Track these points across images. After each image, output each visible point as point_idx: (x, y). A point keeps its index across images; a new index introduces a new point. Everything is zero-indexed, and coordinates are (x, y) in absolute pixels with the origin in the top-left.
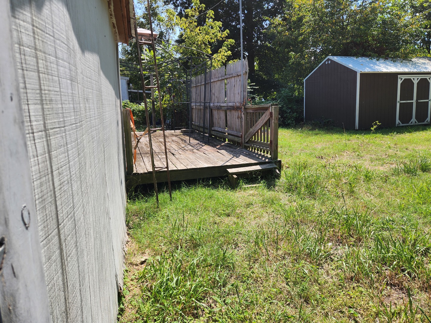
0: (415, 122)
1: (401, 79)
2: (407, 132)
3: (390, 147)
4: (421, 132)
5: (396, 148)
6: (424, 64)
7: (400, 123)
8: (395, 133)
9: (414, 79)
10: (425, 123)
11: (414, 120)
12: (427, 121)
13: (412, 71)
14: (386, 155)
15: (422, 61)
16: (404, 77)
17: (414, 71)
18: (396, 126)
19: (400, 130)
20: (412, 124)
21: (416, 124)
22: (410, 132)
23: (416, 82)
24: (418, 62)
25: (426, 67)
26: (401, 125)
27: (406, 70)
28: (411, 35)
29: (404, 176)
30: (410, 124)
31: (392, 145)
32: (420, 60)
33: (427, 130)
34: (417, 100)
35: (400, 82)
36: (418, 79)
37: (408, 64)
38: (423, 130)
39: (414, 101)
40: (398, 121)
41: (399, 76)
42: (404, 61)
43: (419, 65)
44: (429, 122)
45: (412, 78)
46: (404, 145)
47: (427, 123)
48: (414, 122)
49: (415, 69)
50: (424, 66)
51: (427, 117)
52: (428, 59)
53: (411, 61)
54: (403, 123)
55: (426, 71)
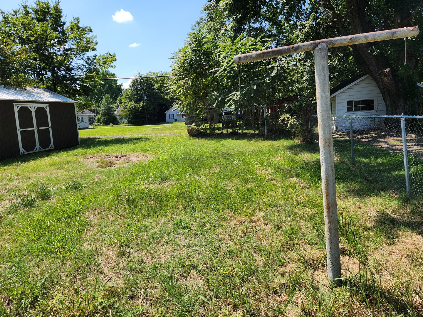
0: (40, 149)
1: (18, 107)
2: (32, 160)
3: (11, 180)
4: (46, 158)
5: (19, 179)
6: (39, 93)
7: (24, 151)
8: (19, 162)
9: (31, 107)
10: (50, 148)
11: (38, 146)
12: (51, 147)
13: (27, 99)
14: (6, 189)
15: (36, 90)
16: (20, 105)
17: (29, 99)
18: (21, 154)
19: (25, 158)
20: (37, 151)
21: (41, 150)
22: (34, 159)
23: (33, 110)
24: (33, 91)
25: (41, 97)
26: (26, 153)
27: (21, 98)
28: (21, 65)
29: (21, 211)
30: (35, 151)
31: (14, 177)
32: (35, 90)
33: (51, 155)
34: (38, 127)
35: (16, 110)
36: (35, 107)
37: (23, 92)
38: (47, 156)
39: (35, 128)
40: (21, 149)
41: (14, 104)
42: (17, 89)
43: (34, 94)
44: (53, 148)
45: (29, 106)
46: (27, 174)
47: (51, 148)
48: (38, 149)
49: (30, 98)
50: (39, 96)
51: (50, 143)
52: (43, 90)
53: (26, 89)
54: (27, 151)
55: (41, 100)
